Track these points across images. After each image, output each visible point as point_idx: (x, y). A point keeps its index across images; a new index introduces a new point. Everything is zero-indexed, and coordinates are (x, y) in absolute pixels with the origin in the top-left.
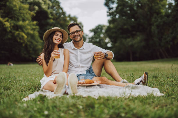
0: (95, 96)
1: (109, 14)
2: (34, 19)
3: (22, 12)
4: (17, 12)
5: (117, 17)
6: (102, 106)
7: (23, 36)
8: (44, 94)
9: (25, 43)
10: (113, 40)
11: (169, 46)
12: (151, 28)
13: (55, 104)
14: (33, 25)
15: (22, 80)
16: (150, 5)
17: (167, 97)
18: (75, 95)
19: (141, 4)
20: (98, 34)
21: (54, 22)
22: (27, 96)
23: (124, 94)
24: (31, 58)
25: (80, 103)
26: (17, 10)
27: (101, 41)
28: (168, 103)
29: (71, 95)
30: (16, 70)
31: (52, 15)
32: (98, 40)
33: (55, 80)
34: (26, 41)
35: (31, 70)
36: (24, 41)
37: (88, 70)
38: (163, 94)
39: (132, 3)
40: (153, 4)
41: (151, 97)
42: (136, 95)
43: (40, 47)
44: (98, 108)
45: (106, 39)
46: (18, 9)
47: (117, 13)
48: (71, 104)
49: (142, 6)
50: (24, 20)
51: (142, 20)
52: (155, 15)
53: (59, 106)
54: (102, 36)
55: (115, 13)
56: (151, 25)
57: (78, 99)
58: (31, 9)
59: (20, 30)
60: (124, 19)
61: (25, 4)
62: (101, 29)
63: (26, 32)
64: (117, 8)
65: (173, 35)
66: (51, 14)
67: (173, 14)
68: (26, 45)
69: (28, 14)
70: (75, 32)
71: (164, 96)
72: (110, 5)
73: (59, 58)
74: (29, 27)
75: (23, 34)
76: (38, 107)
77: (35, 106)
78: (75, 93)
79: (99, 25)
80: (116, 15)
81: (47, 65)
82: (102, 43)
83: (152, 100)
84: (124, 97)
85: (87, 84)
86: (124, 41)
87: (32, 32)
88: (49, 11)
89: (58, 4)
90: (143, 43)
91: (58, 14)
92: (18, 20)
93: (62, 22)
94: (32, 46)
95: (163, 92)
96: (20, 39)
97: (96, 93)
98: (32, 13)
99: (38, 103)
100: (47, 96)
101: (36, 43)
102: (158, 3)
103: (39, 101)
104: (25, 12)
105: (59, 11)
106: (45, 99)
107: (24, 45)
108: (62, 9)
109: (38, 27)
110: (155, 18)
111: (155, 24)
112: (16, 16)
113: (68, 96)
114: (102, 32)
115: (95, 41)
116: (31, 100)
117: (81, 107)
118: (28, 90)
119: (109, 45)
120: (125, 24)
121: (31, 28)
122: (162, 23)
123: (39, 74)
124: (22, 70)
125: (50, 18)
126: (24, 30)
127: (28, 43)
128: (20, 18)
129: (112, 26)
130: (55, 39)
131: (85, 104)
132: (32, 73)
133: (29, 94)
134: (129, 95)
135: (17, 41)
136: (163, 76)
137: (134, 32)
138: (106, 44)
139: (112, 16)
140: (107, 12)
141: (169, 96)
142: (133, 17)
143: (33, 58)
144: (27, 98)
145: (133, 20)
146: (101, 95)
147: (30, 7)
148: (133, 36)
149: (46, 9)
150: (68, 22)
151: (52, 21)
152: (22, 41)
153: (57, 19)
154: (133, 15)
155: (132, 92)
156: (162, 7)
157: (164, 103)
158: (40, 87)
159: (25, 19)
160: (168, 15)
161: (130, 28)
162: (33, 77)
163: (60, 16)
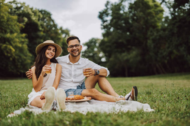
0: (83, 112)
1: (103, 27)
2: (23, 31)
3: (10, 23)
4: (5, 23)
5: (112, 30)
6: (90, 122)
7: (10, 50)
8: (30, 110)
9: (13, 57)
10: (107, 54)
11: (166, 61)
12: (147, 42)
13: (41, 120)
14: (22, 38)
15: (8, 96)
16: (146, 19)
17: (157, 112)
18: (63, 110)
19: (137, 17)
20: (92, 47)
21: (45, 34)
22: (12, 112)
23: (114, 109)
24: (19, 73)
25: (67, 119)
26: (4, 22)
27: (95, 55)
28: (157, 119)
29: (59, 111)
30: (2, 86)
31: (43, 27)
32: (91, 54)
33: (42, 96)
34: (14, 55)
35: (18, 86)
36: (12, 54)
37: (80, 86)
38: (153, 110)
39: (127, 16)
40: (149, 18)
41: (141, 113)
42: (126, 111)
43: (29, 61)
44: (85, 123)
45: (100, 54)
46: (6, 21)
47: (112, 26)
48: (59, 120)
49: (137, 19)
50: (12, 32)
51: (137, 34)
52: (151, 29)
53: (45, 122)
54: (96, 49)
55: (109, 26)
56: (146, 39)
57: (66, 115)
58: (20, 21)
59: (7, 43)
60: (119, 33)
61: (14, 15)
62: (95, 43)
63: (14, 45)
64: (112, 21)
65: (170, 49)
66: (41, 27)
67: (169, 28)
68: (14, 59)
69: (16, 26)
70: (75, 46)
71: (154, 112)
72: (104, 17)
73: (51, 73)
74: (17, 40)
75: (11, 47)
76: (23, 123)
77: (19, 122)
78: (62, 109)
79: (93, 39)
80: (110, 28)
81: (37, 80)
82: (96, 58)
83: (141, 116)
84: (114, 113)
85: (76, 100)
86: (118, 55)
87: (20, 45)
88: (39, 23)
89: (49, 15)
90: (139, 58)
91: (49, 26)
92: (6, 32)
93: (53, 35)
94: (20, 61)
95: (154, 108)
96: (7, 52)
97: (85, 108)
98: (21, 25)
99: (24, 119)
100: (33, 113)
101: (25, 57)
102: (154, 17)
103: (25, 117)
104: (13, 24)
105: (50, 23)
106: (31, 115)
107: (11, 59)
108: (53, 21)
109: (27, 40)
110: (151, 32)
111: (151, 38)
112: (4, 28)
113: (55, 112)
114: (96, 46)
115: (88, 55)
116: (16, 116)
117: (68, 123)
118: (13, 107)
119: (103, 60)
120: (119, 38)
121: (20, 41)
122: (158, 37)
123: (27, 90)
124: (8, 85)
125: (41, 31)
126: (12, 43)
127: (16, 57)
128: (8, 31)
129: (106, 39)
130: (48, 54)
131: (72, 120)
132: (19, 89)
133: (14, 110)
134: (118, 111)
135: (4, 55)
136: (157, 92)
137: (129, 47)
138: (100, 58)
139: (106, 29)
140: (102, 25)
141: (159, 111)
142: (128, 30)
143: (21, 73)
144: (12, 114)
145: (128, 33)
146: (90, 111)
147: (19, 19)
148: (129, 50)
149: (36, 21)
150: (60, 35)
151: (42, 33)
152: (9, 55)
153: (48, 31)
154: (129, 28)
155: (122, 108)
156: (158, 20)
157: (153, 119)
158: (27, 103)
159: (14, 31)
160: (164, 29)
161: (125, 42)
162: (20, 93)
163: (51, 28)
